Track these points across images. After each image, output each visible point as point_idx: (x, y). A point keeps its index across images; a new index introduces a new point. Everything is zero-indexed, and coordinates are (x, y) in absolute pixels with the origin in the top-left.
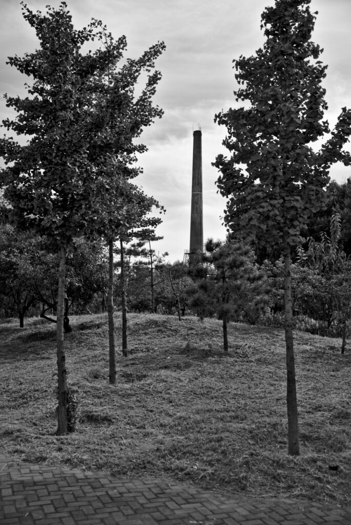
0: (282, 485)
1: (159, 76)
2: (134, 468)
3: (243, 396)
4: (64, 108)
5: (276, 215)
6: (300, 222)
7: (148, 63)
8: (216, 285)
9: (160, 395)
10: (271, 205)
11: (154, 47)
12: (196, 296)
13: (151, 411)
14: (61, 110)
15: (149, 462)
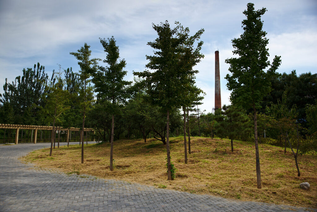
0: (253, 197)
1: (202, 43)
2: (198, 191)
3: (240, 169)
4: (168, 60)
5: (250, 98)
6: (259, 100)
7: (197, 37)
8: (228, 124)
9: (206, 168)
10: (248, 94)
11: (200, 31)
12: (219, 128)
13: (203, 174)
14: (167, 61)
15: (203, 190)
